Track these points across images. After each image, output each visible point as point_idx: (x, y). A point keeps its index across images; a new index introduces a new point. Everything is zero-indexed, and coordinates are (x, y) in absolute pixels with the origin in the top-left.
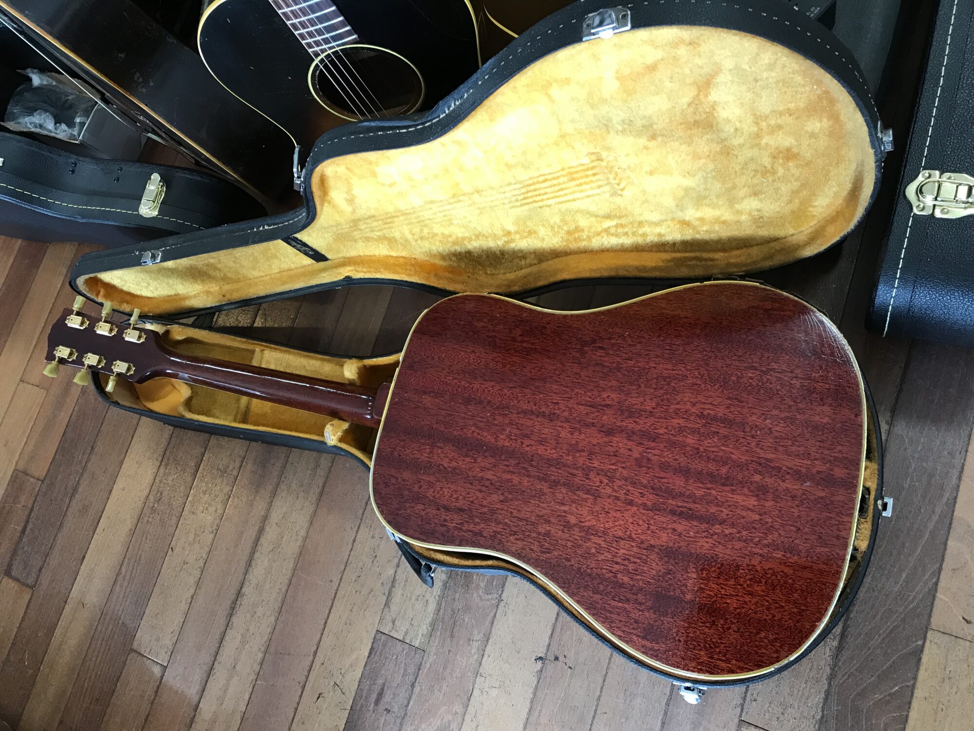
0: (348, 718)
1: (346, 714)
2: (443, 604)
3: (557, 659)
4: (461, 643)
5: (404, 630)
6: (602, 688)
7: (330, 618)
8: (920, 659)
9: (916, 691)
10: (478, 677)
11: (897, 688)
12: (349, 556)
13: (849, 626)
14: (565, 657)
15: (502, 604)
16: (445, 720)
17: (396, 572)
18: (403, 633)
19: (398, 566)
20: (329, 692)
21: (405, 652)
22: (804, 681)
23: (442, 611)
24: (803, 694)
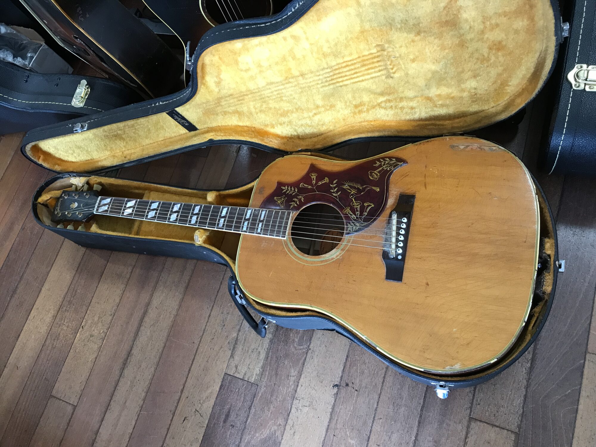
0: (205, 433)
1: (203, 430)
2: (270, 354)
3: (347, 385)
4: (283, 378)
5: (244, 372)
6: (378, 403)
7: (193, 367)
8: (583, 372)
9: (582, 392)
10: (295, 400)
11: (570, 391)
12: (206, 326)
13: (537, 354)
14: (353, 383)
15: (310, 351)
16: (273, 429)
17: (238, 334)
18: (243, 374)
19: (239, 331)
20: (192, 416)
21: (244, 387)
22: (510, 390)
23: (269, 358)
24: (510, 398)
